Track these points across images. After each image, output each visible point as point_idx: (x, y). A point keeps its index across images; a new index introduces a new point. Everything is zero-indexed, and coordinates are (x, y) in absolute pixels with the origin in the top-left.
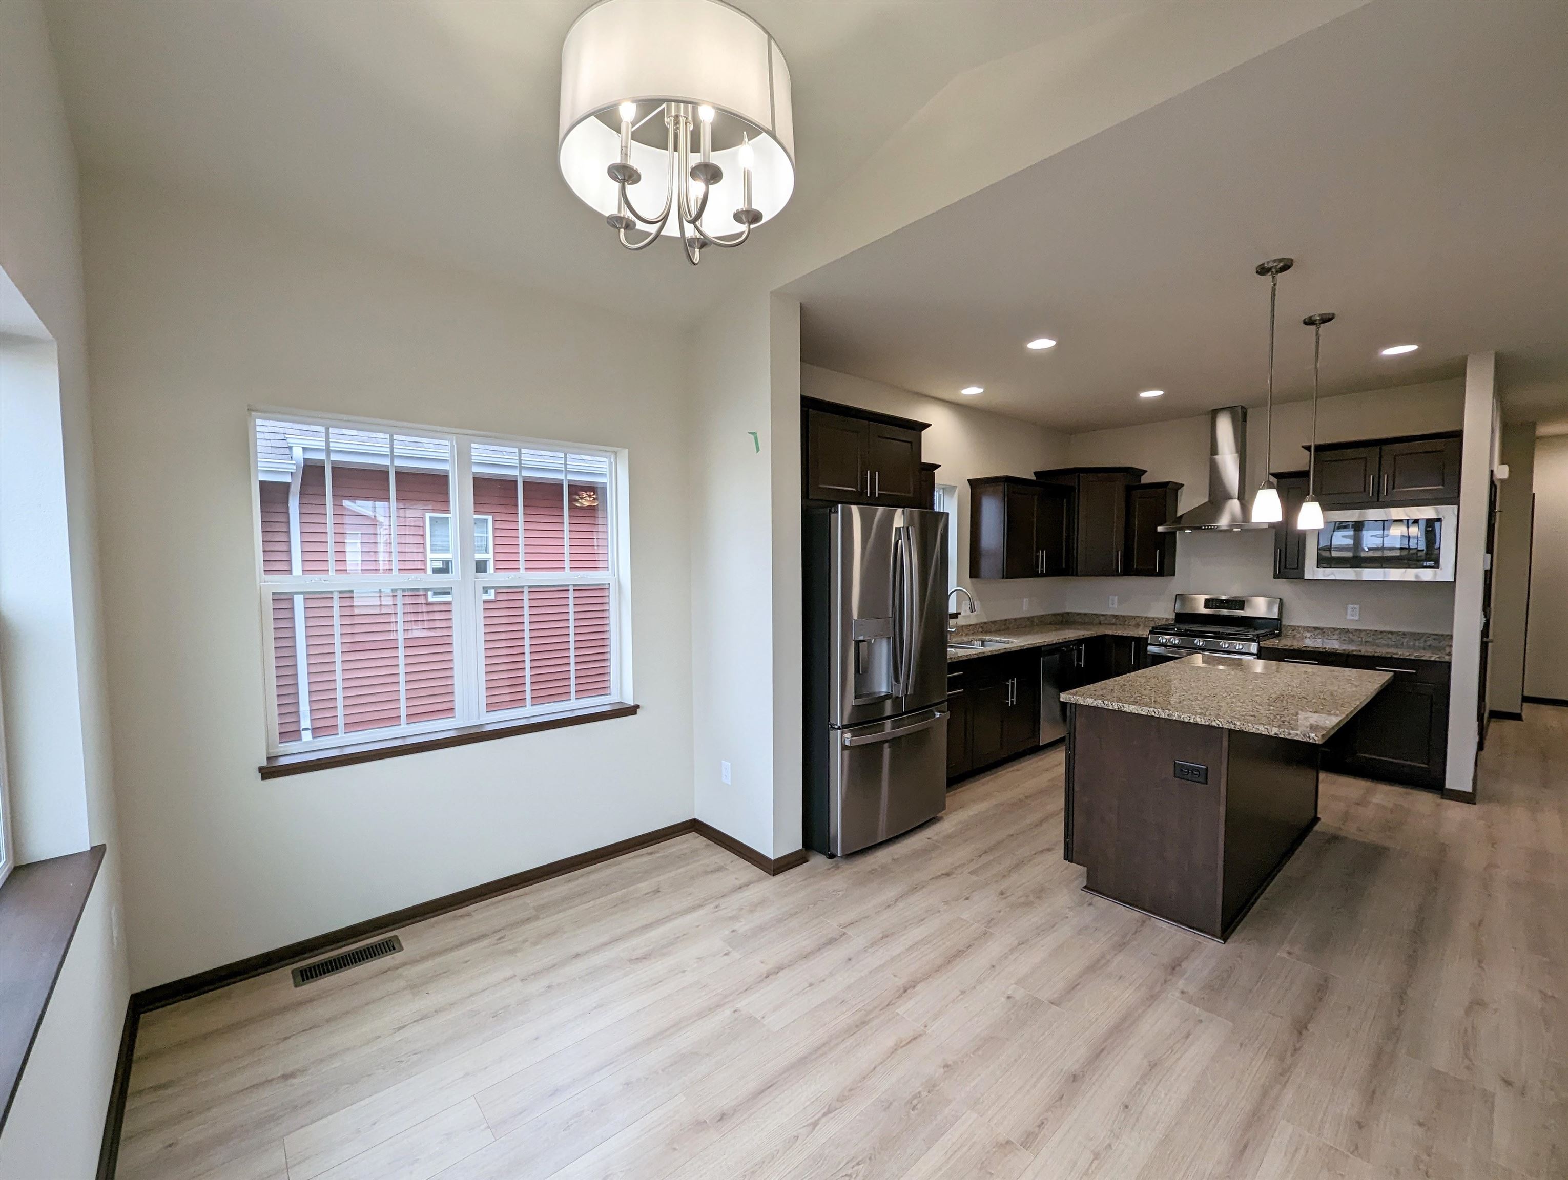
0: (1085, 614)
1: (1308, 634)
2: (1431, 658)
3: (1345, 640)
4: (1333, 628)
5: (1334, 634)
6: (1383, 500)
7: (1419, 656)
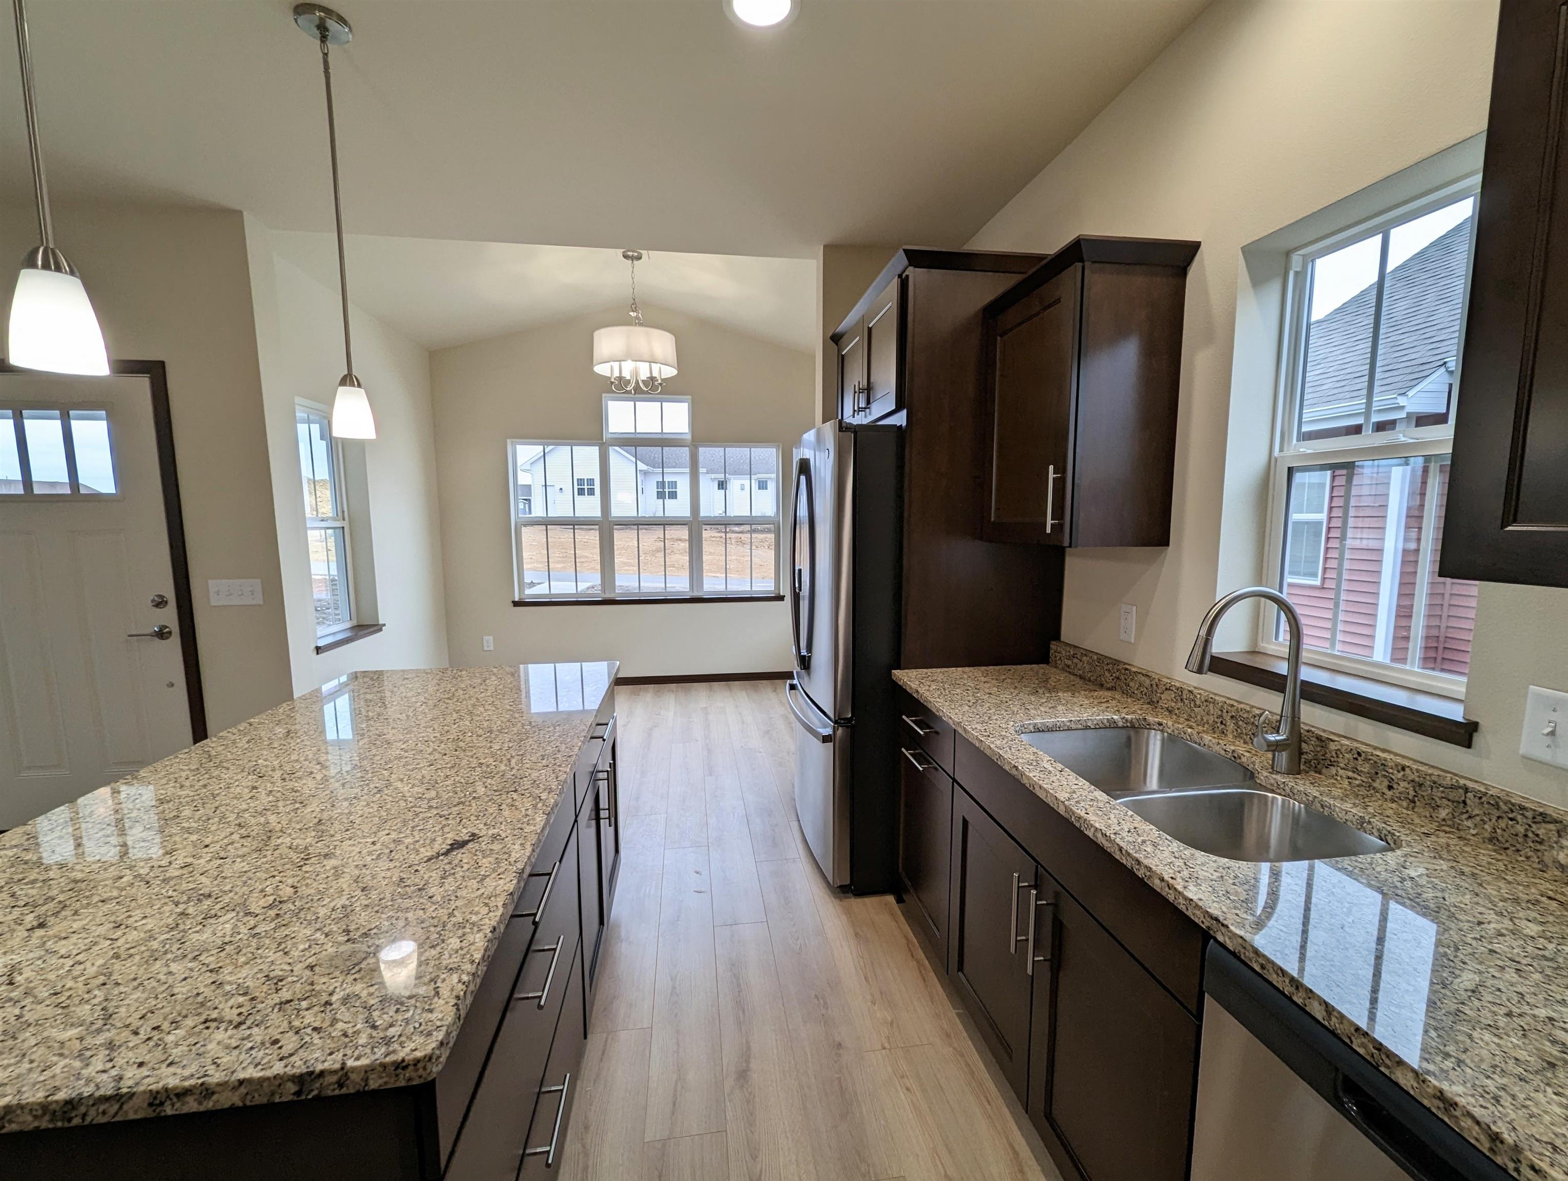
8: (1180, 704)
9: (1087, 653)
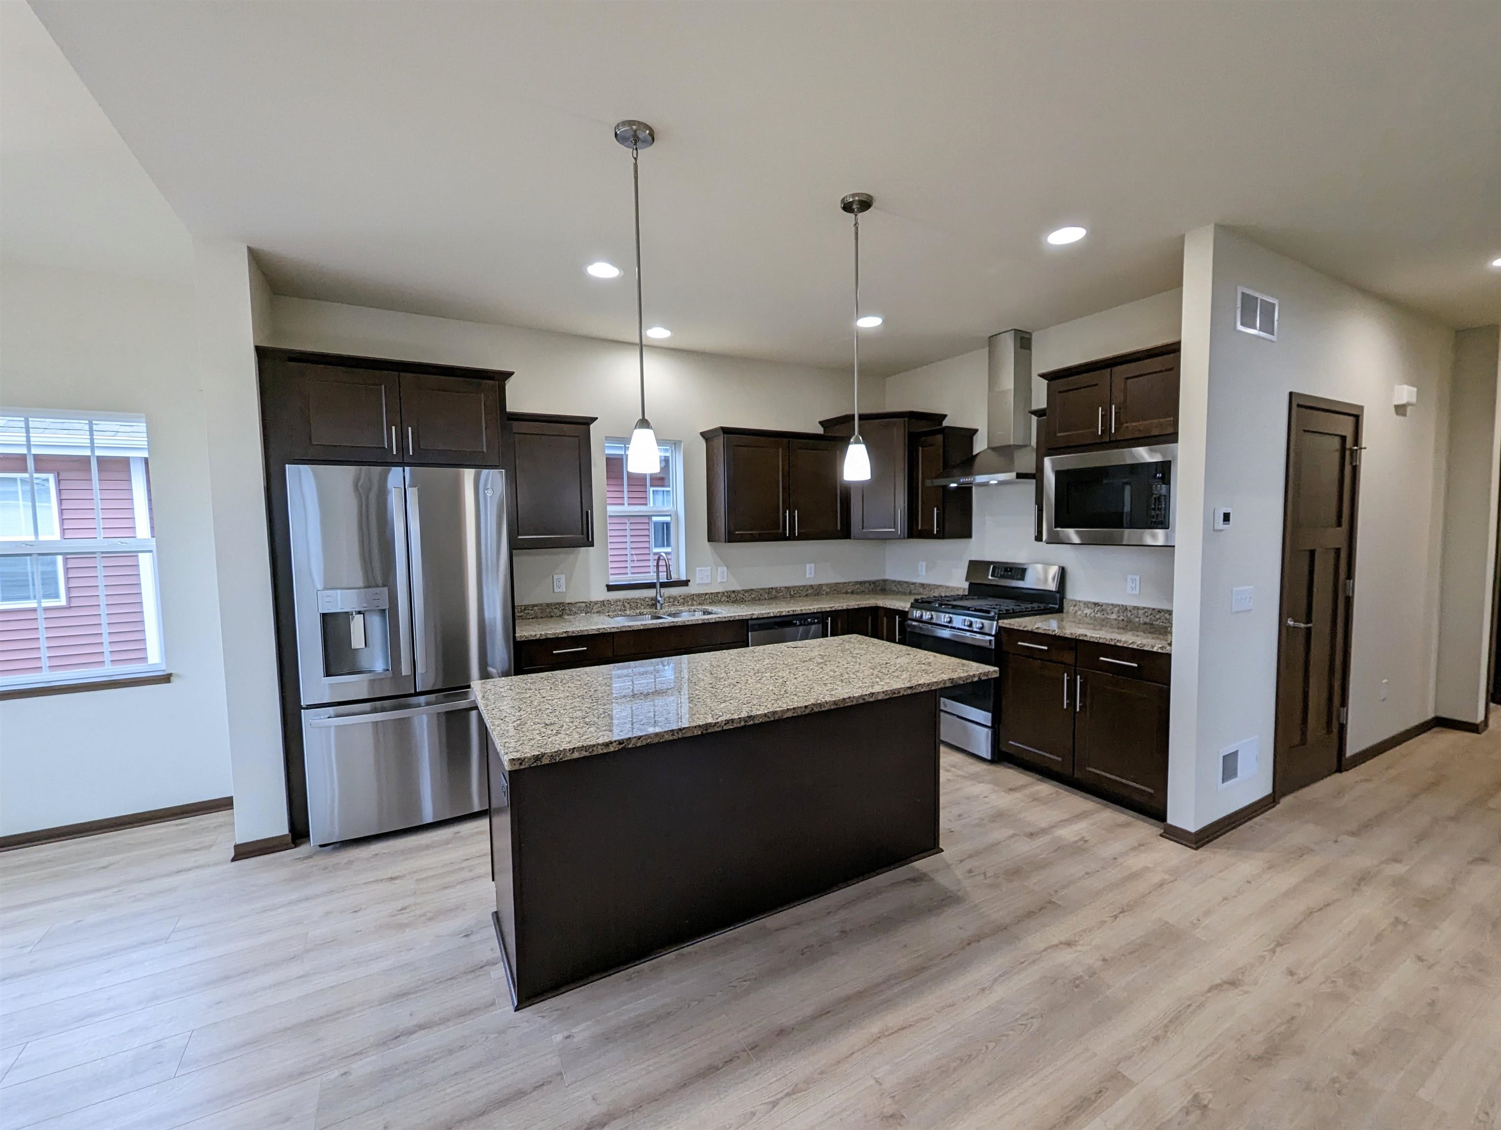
0: (899, 582)
1: (1088, 611)
2: (1153, 648)
3: (1123, 620)
4: (1112, 605)
5: (1112, 613)
6: (1113, 439)
7: (1141, 646)
8: (603, 607)
9: (534, 606)
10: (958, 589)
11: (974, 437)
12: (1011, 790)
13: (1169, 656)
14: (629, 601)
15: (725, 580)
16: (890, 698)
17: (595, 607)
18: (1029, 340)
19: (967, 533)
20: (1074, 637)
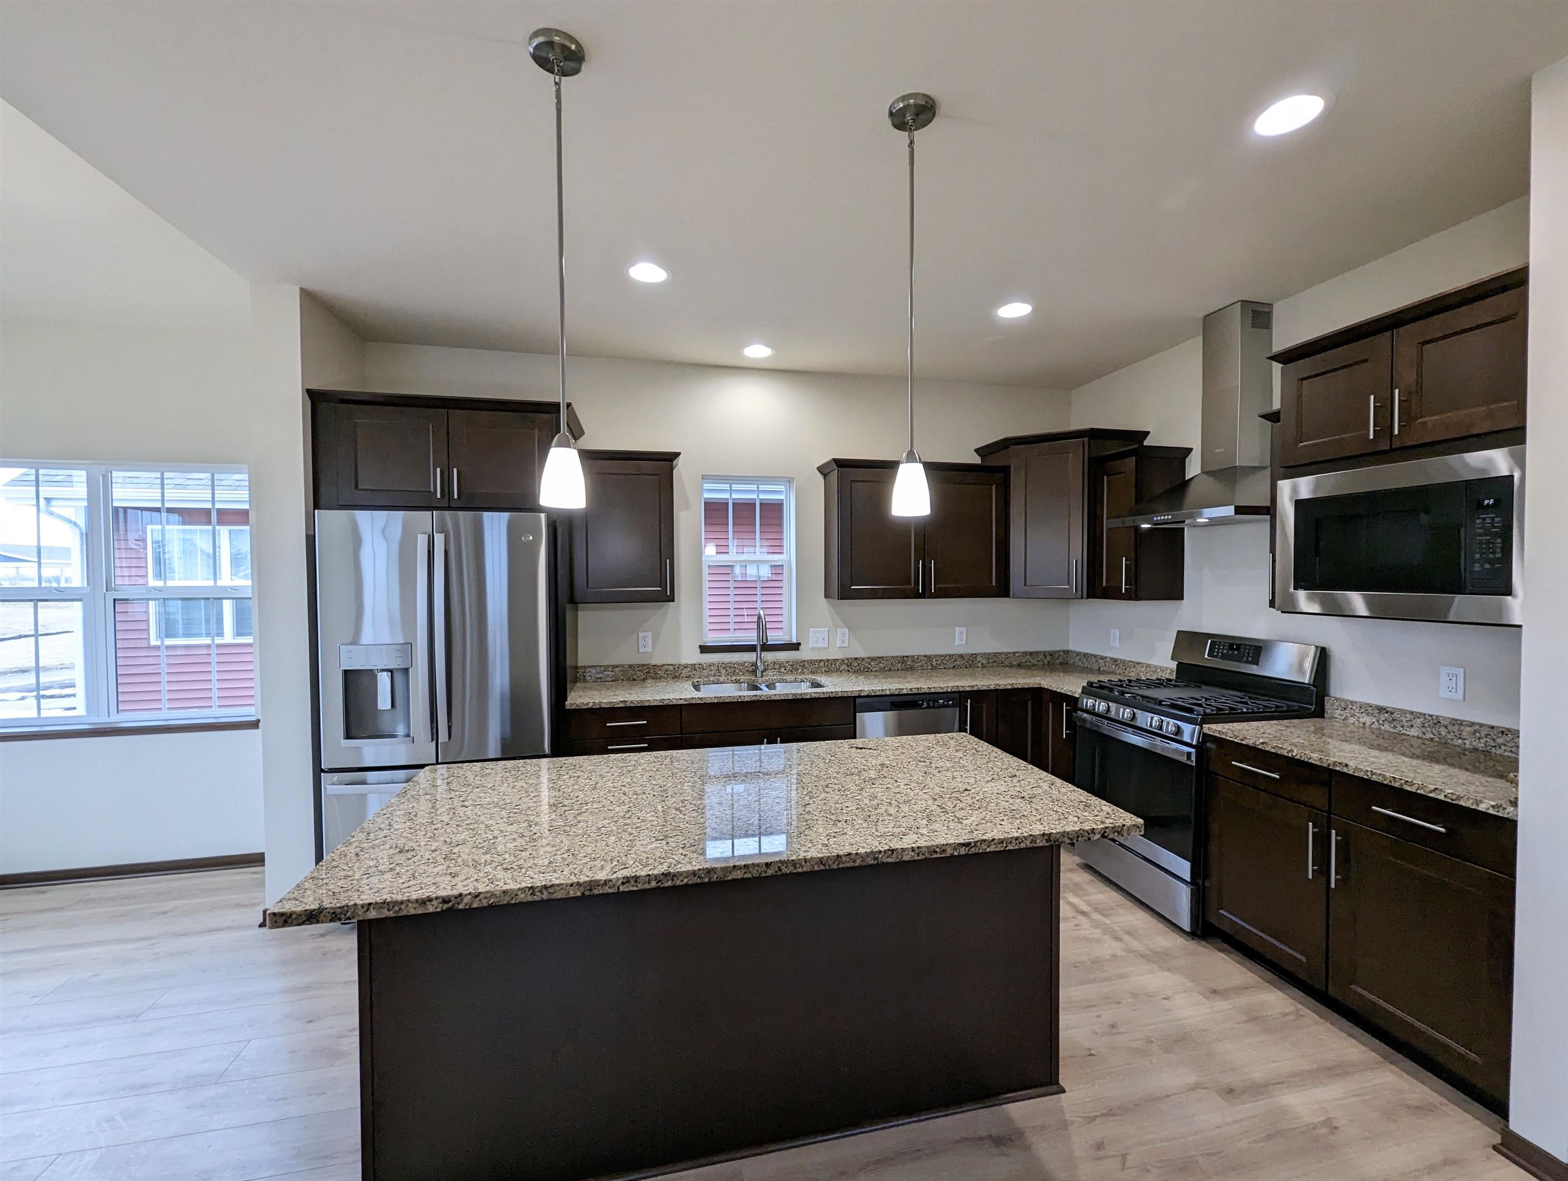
0: (1086, 655)
1: (1367, 720)
2: (1477, 805)
3: (1432, 739)
4: (1412, 713)
5: (1412, 726)
6: (1397, 444)
7: (1454, 797)
8: (694, 672)
9: (614, 667)
10: (1163, 669)
11: (1187, 460)
12: (1214, 992)
13: (1510, 825)
14: (725, 666)
15: (846, 645)
16: (926, 859)
17: (685, 670)
18: (1269, 315)
19: (1174, 592)
20: (1325, 765)
